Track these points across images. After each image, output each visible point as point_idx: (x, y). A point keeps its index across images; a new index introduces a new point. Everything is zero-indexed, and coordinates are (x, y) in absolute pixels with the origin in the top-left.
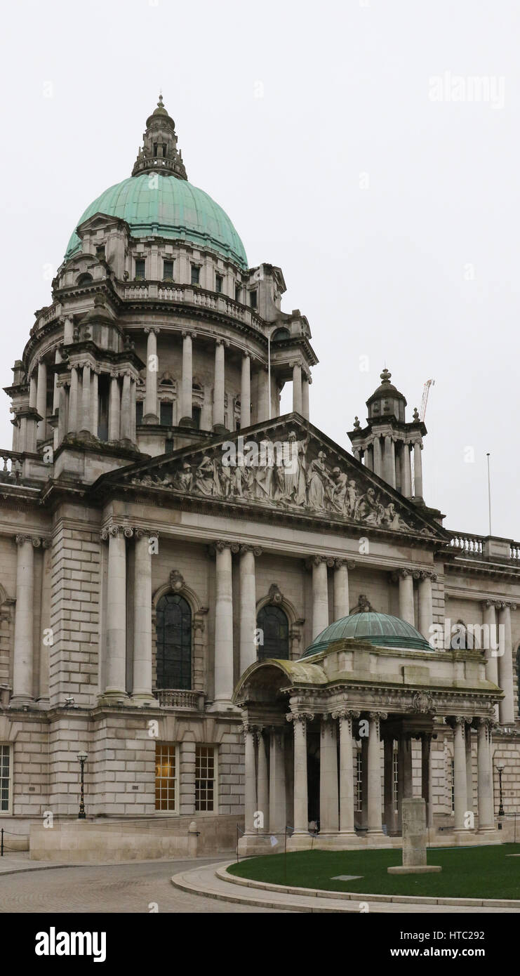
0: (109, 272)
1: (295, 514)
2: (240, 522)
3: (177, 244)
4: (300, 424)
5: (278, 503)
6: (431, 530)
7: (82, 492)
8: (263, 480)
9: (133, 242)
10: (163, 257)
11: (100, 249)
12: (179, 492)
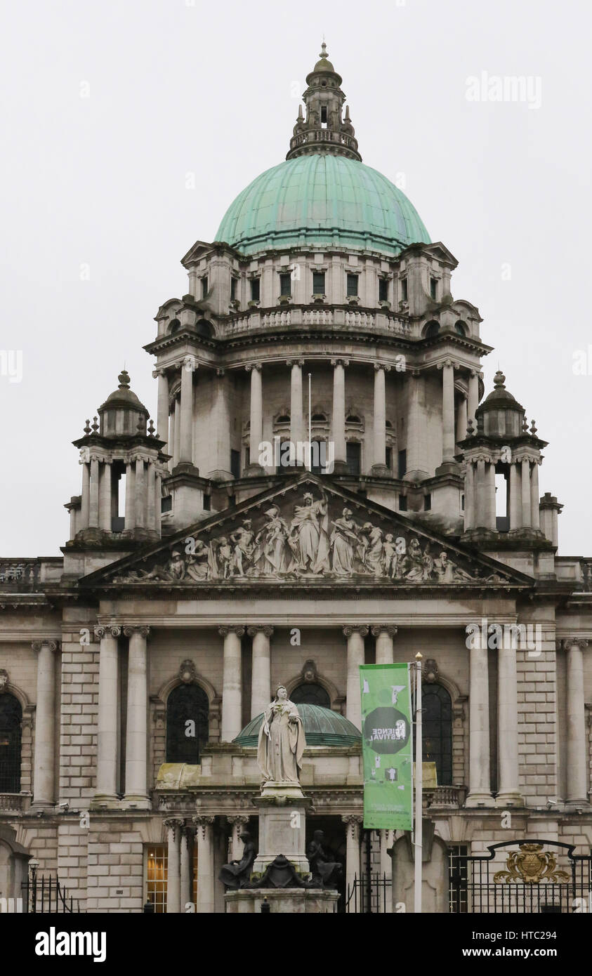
0: (200, 312)
1: (308, 585)
2: (248, 602)
3: (292, 253)
4: (316, 483)
5: (288, 576)
6: (502, 576)
7: (76, 595)
8: (271, 553)
9: (245, 262)
10: (278, 272)
11: (204, 281)
12: (166, 583)
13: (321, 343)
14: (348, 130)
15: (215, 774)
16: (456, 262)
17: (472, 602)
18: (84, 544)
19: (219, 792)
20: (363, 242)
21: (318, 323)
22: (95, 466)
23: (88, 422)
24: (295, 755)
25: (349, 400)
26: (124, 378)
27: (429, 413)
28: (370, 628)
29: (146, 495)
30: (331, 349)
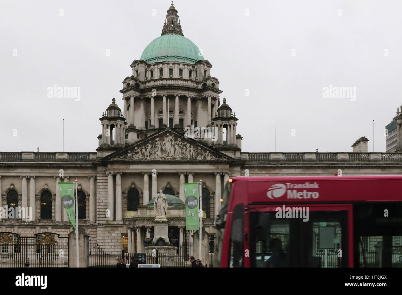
0: (136, 81)
1: (168, 160)
2: (151, 165)
3: (163, 63)
4: (170, 131)
5: (162, 158)
6: (225, 158)
7: (101, 163)
8: (157, 151)
9: (149, 66)
10: (159, 69)
11: (137, 71)
12: (127, 160)
13: (172, 90)
14: (179, 27)
15: (142, 214)
16: (212, 66)
17: (217, 165)
18: (102, 148)
19: (143, 219)
20: (184, 60)
21: (171, 84)
22: (105, 126)
23: (103, 113)
24: (165, 209)
25: (180, 107)
26: (114, 100)
27: (204, 110)
28: (186, 173)
29: (121, 134)
30: (174, 91)
